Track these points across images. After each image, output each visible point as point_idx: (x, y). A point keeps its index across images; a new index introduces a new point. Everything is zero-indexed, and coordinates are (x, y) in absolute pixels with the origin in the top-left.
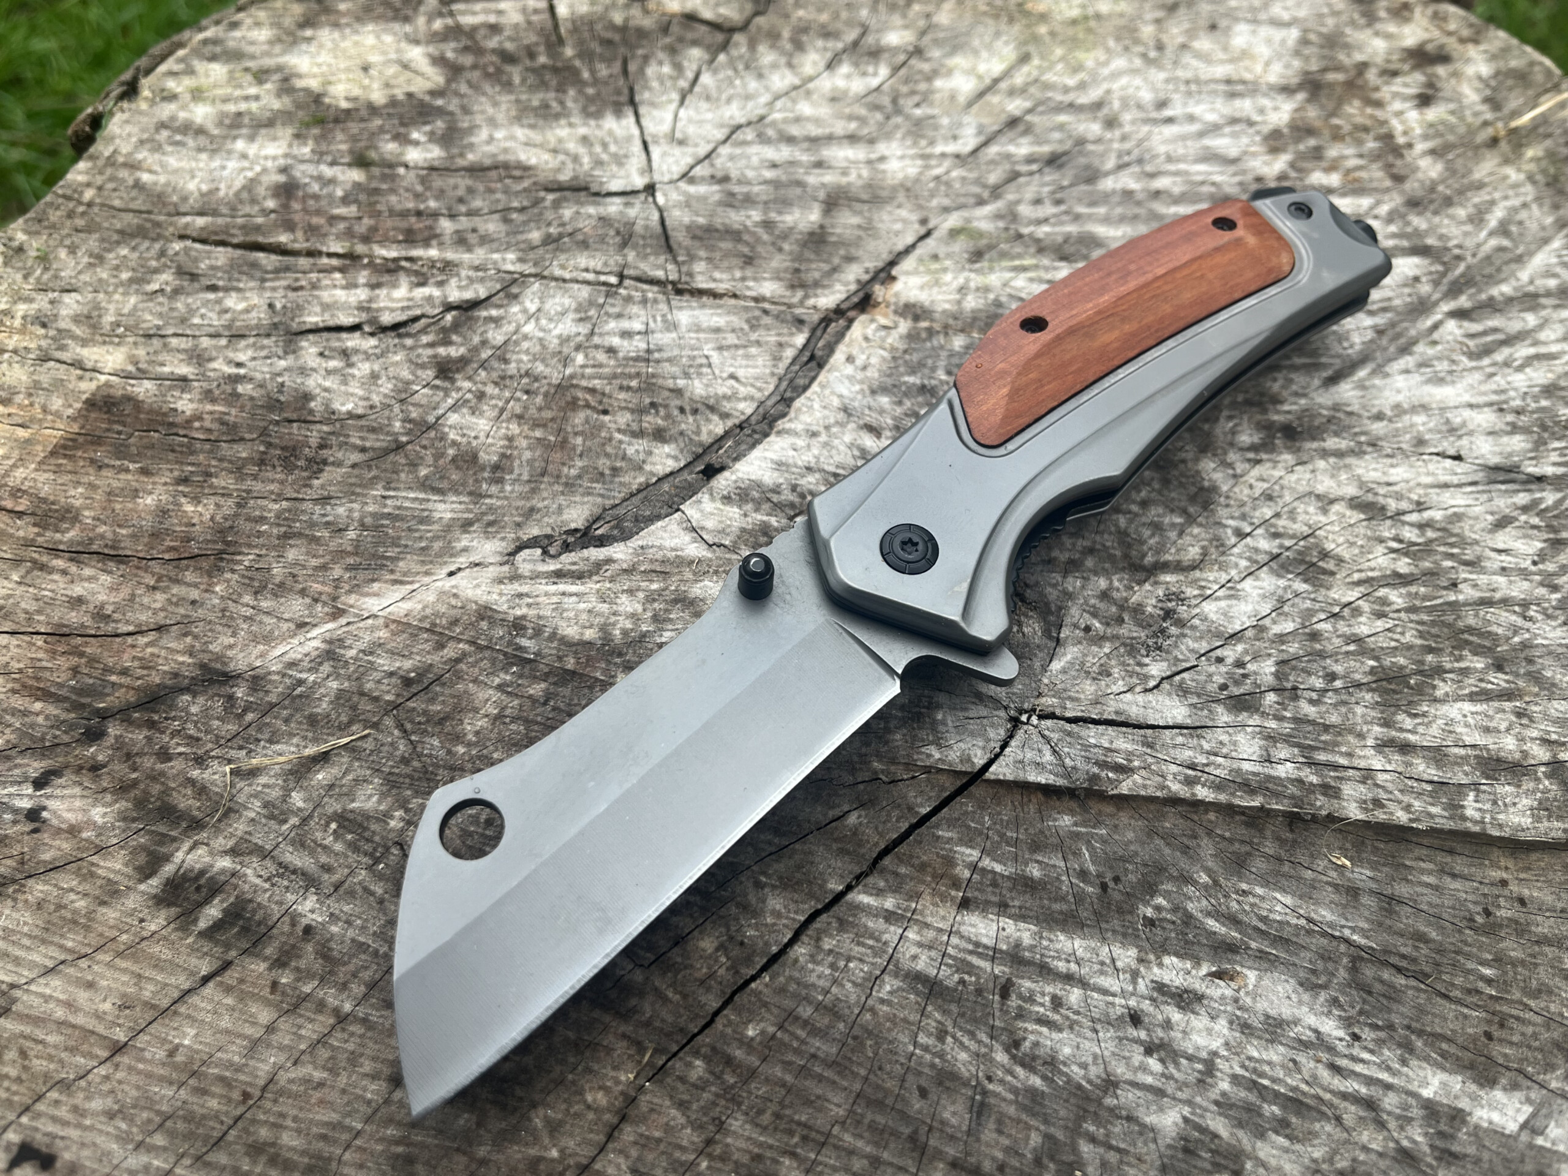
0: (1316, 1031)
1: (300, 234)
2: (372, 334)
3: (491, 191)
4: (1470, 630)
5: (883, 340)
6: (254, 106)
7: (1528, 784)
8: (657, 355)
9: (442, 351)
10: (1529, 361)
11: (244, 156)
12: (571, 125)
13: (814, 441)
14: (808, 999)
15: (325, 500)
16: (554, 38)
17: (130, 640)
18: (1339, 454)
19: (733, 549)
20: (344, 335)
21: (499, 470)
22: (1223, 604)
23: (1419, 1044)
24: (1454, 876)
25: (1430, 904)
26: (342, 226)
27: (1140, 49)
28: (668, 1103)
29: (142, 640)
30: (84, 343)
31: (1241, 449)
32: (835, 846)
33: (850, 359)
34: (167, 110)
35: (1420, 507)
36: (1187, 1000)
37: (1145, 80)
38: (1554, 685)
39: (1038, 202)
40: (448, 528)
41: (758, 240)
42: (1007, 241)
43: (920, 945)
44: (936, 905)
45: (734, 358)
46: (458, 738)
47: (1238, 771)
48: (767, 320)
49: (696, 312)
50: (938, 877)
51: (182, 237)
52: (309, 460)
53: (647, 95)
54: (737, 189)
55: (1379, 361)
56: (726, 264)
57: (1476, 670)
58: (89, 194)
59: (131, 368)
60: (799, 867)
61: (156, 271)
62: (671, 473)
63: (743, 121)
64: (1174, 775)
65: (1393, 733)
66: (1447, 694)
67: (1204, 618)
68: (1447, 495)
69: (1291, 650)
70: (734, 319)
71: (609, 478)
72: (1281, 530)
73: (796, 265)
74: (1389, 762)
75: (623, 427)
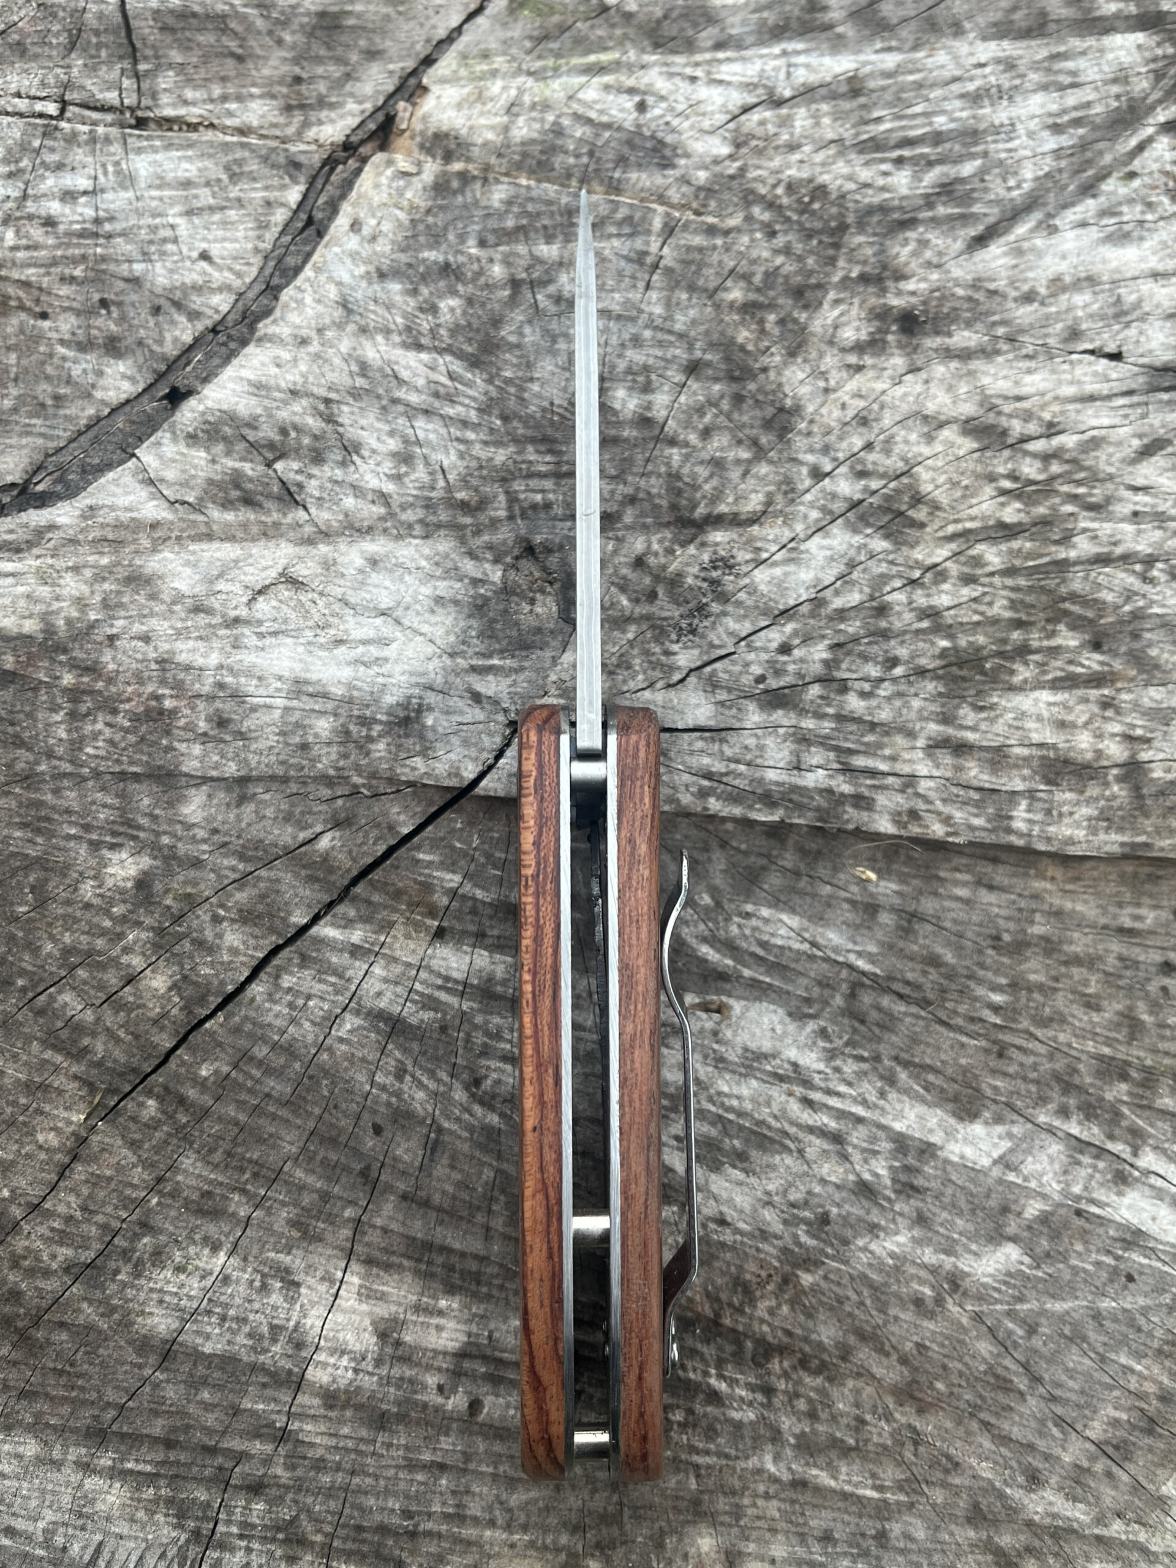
0: (795, 1065)
4: (1073, 597)
5: (400, 193)
7: (1093, 790)
8: (107, 227)
13: (303, 353)
14: (263, 1039)
18: (965, 355)
19: (197, 508)
22: (778, 571)
23: (903, 1075)
24: (991, 888)
25: (955, 921)
28: (120, 1142)
31: (843, 350)
32: (303, 873)
33: (356, 226)
35: (1052, 429)
38: (1157, 667)
42: (587, 18)
43: (386, 980)
44: (408, 936)
45: (207, 227)
47: (761, 781)
48: (253, 165)
50: (413, 905)
55: (1050, 208)
56: (203, 72)
57: (1068, 649)
60: (263, 897)
62: (128, 401)
64: (687, 786)
65: (950, 731)
66: (1025, 681)
67: (752, 590)
68: (1090, 412)
69: (851, 630)
70: (208, 163)
71: (51, 411)
72: (870, 467)
73: (297, 70)
74: (938, 767)
75: (67, 337)
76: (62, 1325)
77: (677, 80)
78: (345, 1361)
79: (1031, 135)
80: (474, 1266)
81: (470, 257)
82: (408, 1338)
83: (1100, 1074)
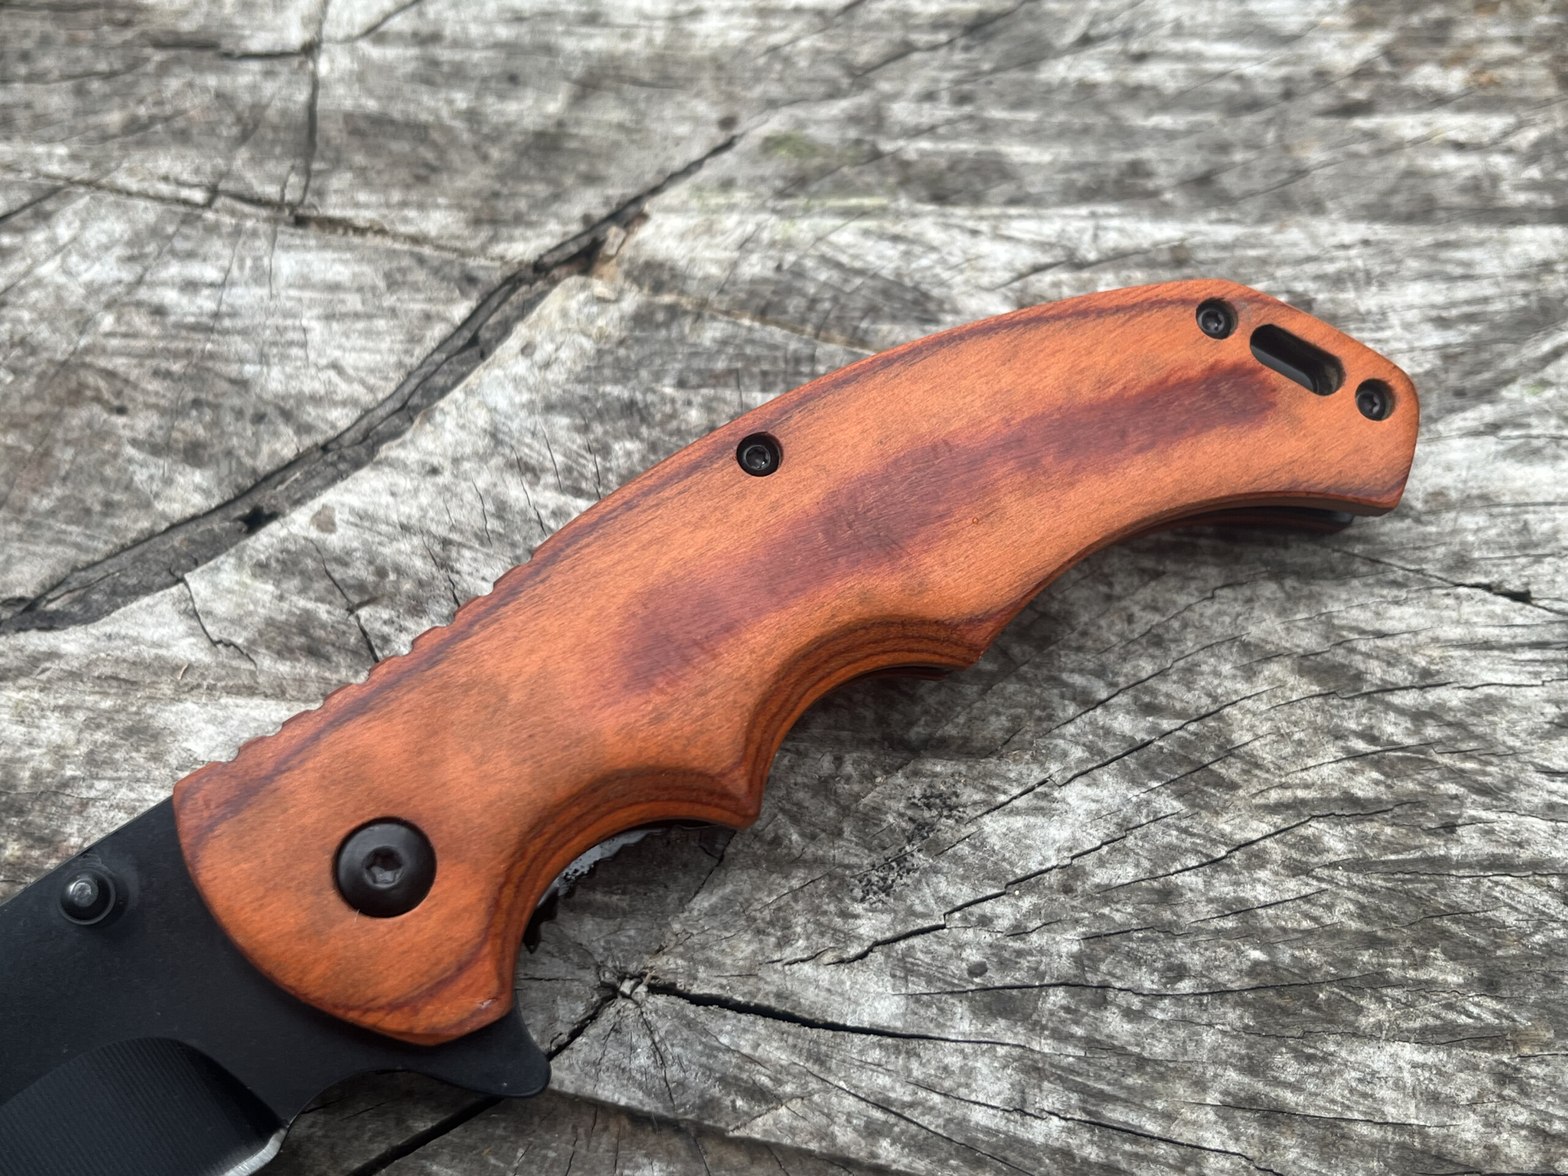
3: (75, 43)
4: (1455, 912)
5: (591, 319)
8: (227, 323)
13: (429, 483)
18: (1306, 574)
19: (247, 652)
22: (1018, 822)
33: (528, 349)
35: (1427, 680)
39: (929, 96)
41: (454, 141)
42: (855, 163)
45: (346, 335)
47: (962, 1123)
48: (420, 276)
49: (310, 256)
54: (444, 54)
56: (386, 177)
57: (1445, 986)
62: (194, 518)
64: (849, 1115)
65: (1260, 1086)
66: (1379, 1026)
67: (979, 843)
68: (1484, 663)
69: (1117, 917)
70: (366, 269)
71: (96, 518)
72: (1162, 700)
73: (497, 186)
74: (1237, 1140)
75: (142, 436)
77: (956, 233)
79: (1408, 326)
81: (663, 398)
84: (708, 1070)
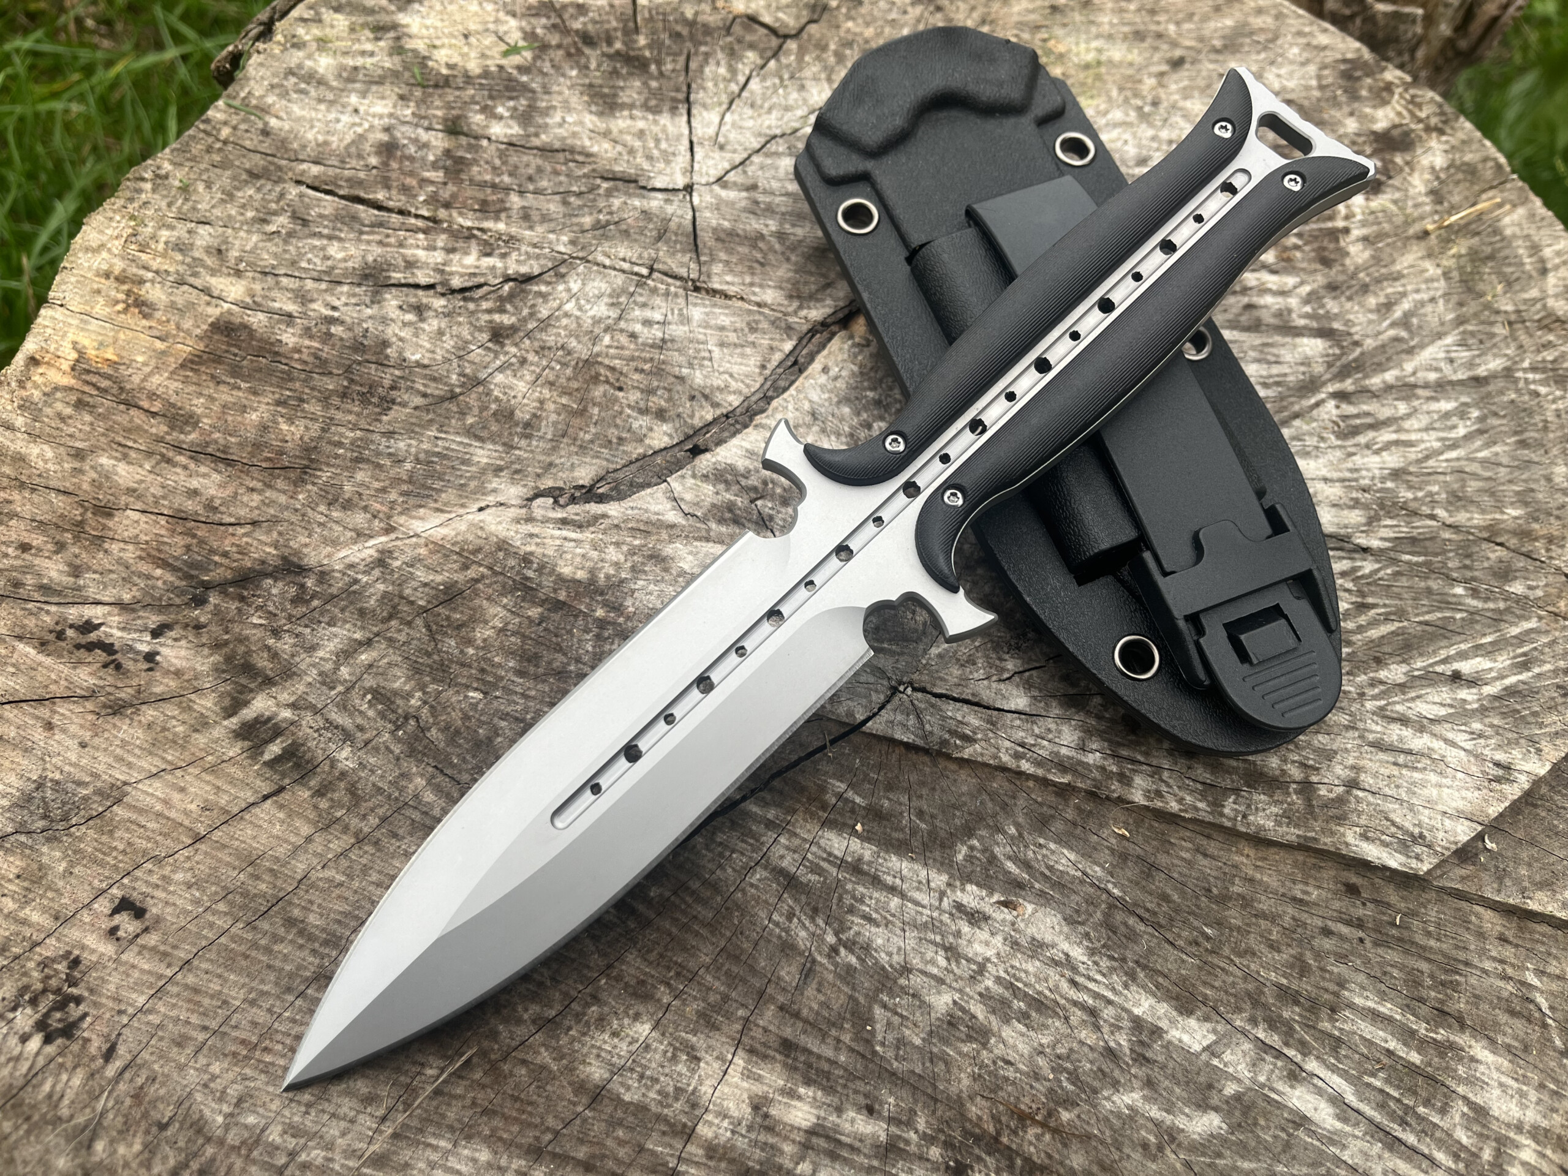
0: (1067, 955)
1: (394, 192)
2: (443, 295)
3: (556, 173)
5: (856, 355)
6: (369, 61)
7: (1279, 796)
8: (669, 344)
9: (497, 317)
10: (1387, 446)
11: (356, 111)
12: (632, 117)
14: (698, 877)
15: (390, 434)
16: (631, 25)
17: (231, 529)
19: (704, 520)
20: (420, 293)
21: (529, 427)
23: (1141, 975)
24: (1205, 855)
25: (1180, 874)
26: (431, 188)
27: (1139, 103)
29: (240, 531)
30: (213, 272)
33: (825, 370)
34: (296, 57)
36: (976, 918)
37: (1134, 135)
40: (483, 471)
41: (771, 249)
44: (806, 820)
45: (732, 356)
46: (470, 642)
47: (1057, 754)
48: (764, 324)
49: (708, 310)
50: (811, 800)
51: (299, 182)
52: (382, 398)
53: (701, 94)
54: (761, 198)
56: (739, 268)
58: (225, 132)
59: (248, 300)
61: (275, 213)
62: (666, 448)
63: (778, 132)
64: (1008, 749)
70: (737, 319)
71: (615, 446)
73: (797, 277)
74: (1176, 764)
75: (633, 404)
76: (524, 1062)
78: (726, 1123)
80: (826, 1067)
82: (773, 1112)
83: (1279, 997)
84: (943, 727)
